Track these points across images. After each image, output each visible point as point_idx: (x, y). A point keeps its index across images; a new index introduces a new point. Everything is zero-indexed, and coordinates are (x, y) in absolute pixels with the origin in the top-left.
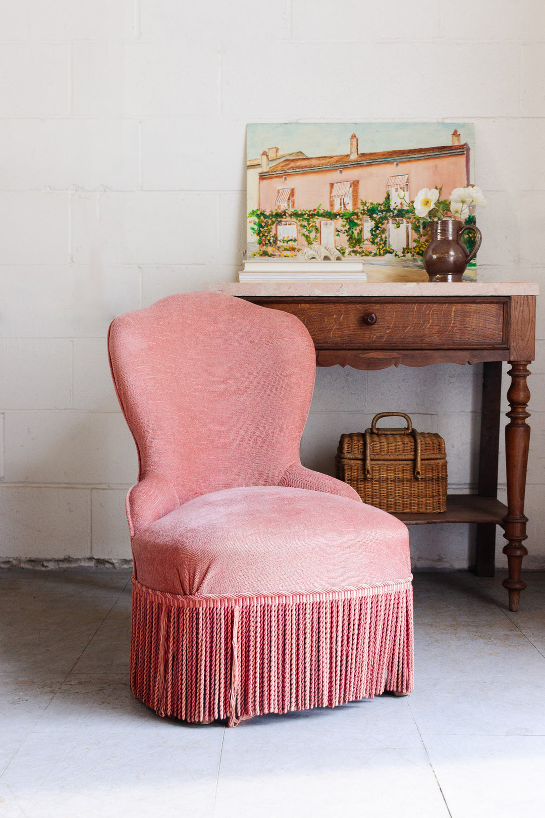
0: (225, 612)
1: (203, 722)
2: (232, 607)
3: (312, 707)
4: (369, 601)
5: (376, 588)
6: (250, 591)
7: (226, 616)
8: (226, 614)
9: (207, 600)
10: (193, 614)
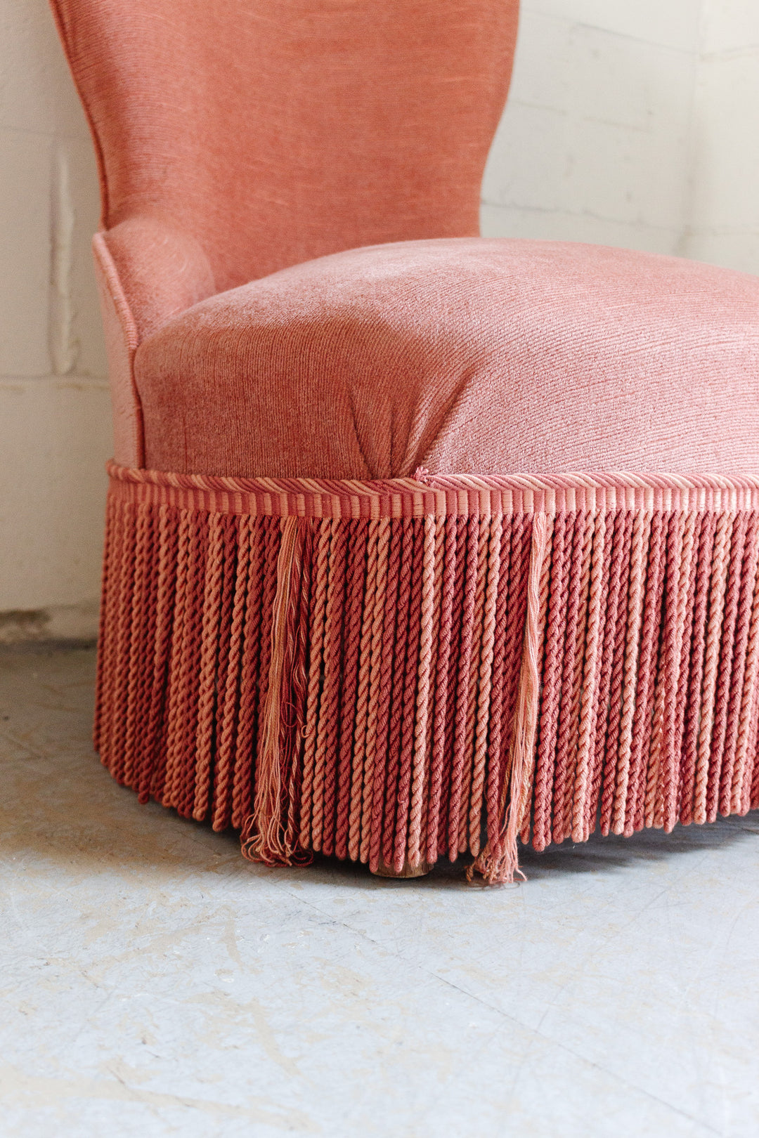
0: (505, 531)
1: (401, 874)
2: (526, 516)
3: (713, 818)
6: (579, 468)
7: (508, 543)
8: (508, 537)
9: (452, 490)
10: (403, 535)
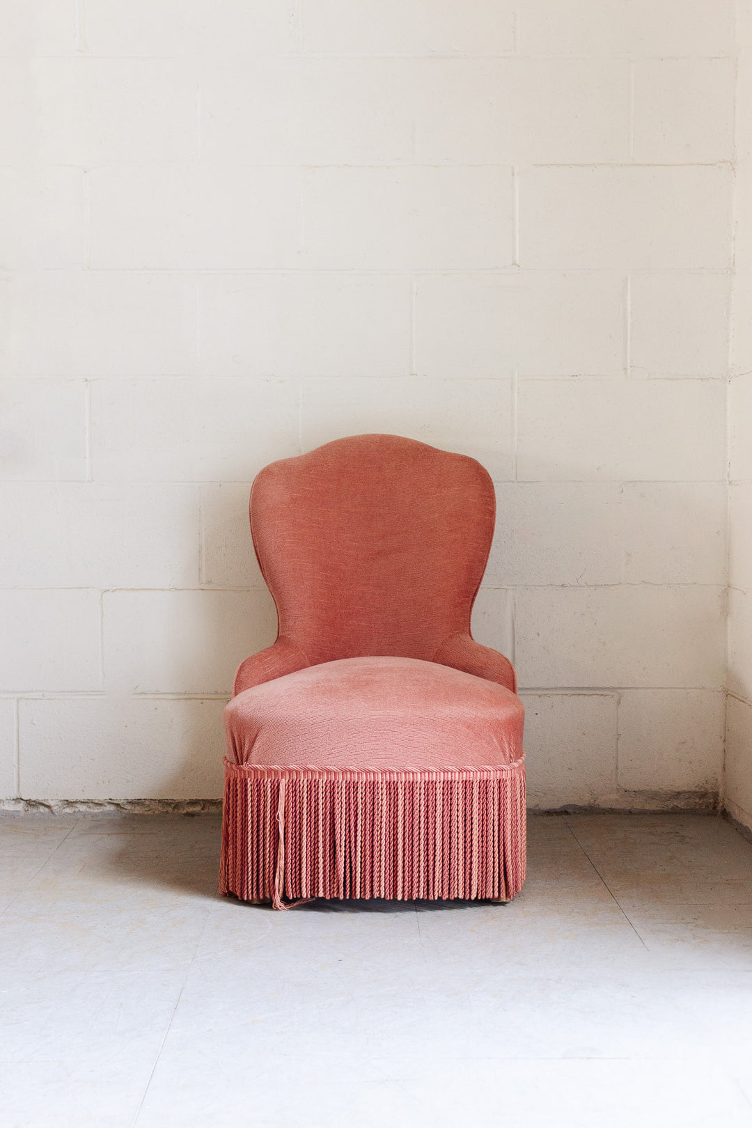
0: (271, 785)
2: (278, 780)
4: (476, 786)
5: (485, 772)
6: (297, 765)
7: (273, 789)
10: (243, 784)
